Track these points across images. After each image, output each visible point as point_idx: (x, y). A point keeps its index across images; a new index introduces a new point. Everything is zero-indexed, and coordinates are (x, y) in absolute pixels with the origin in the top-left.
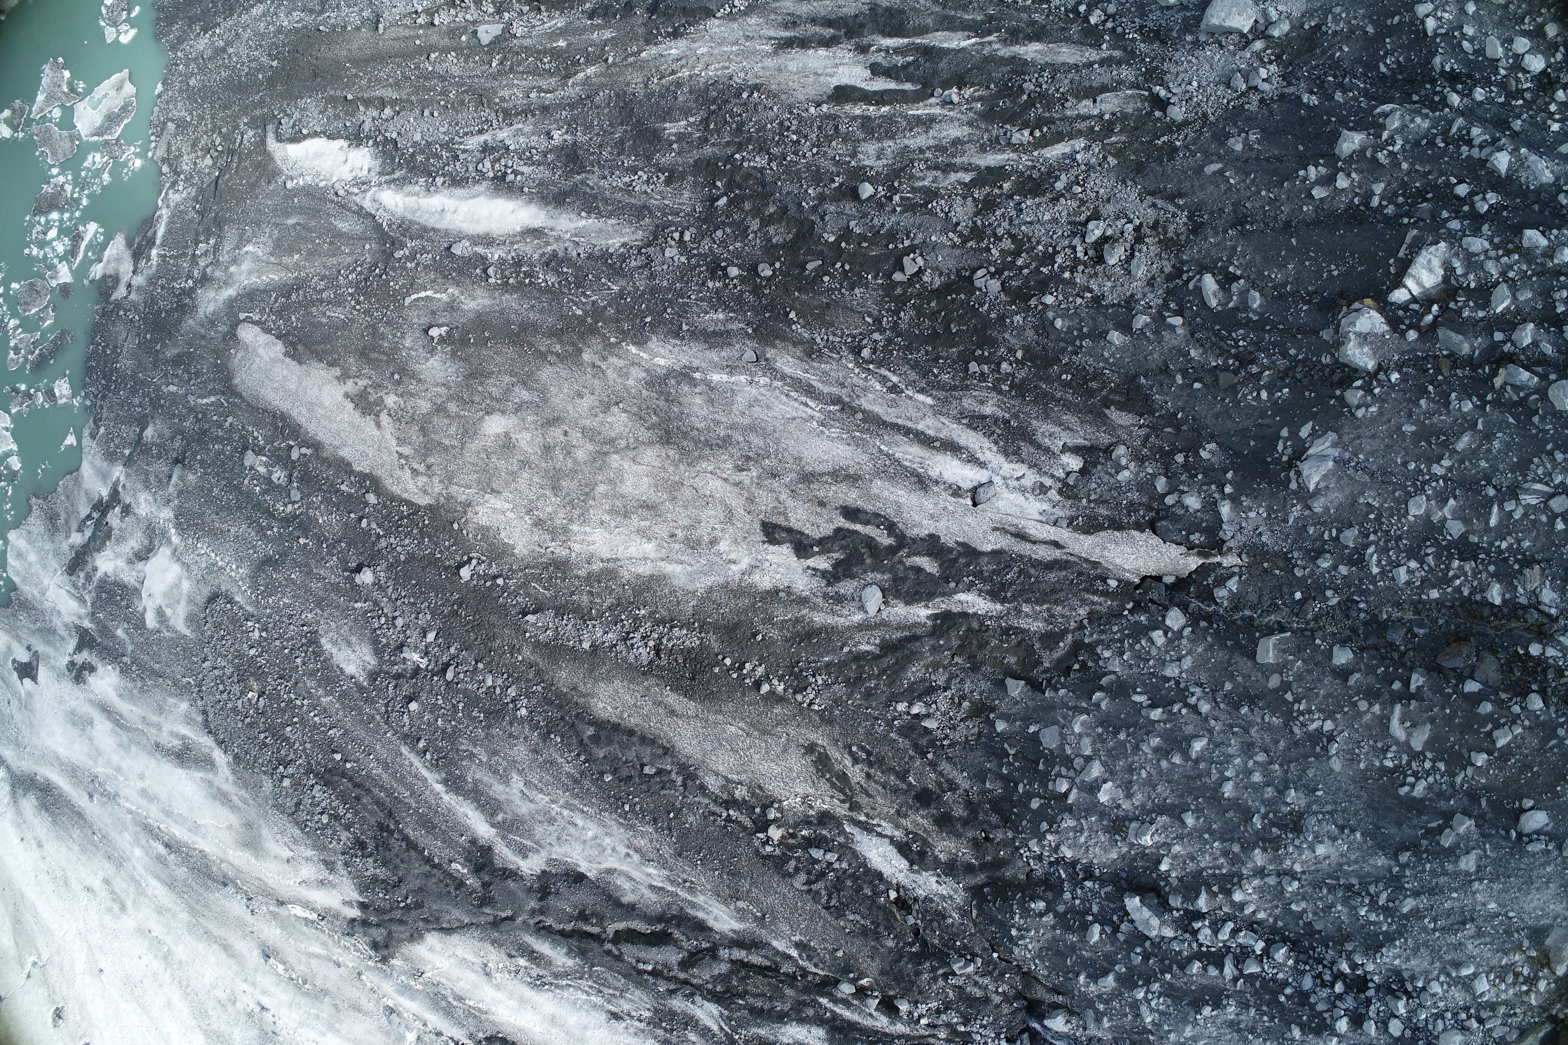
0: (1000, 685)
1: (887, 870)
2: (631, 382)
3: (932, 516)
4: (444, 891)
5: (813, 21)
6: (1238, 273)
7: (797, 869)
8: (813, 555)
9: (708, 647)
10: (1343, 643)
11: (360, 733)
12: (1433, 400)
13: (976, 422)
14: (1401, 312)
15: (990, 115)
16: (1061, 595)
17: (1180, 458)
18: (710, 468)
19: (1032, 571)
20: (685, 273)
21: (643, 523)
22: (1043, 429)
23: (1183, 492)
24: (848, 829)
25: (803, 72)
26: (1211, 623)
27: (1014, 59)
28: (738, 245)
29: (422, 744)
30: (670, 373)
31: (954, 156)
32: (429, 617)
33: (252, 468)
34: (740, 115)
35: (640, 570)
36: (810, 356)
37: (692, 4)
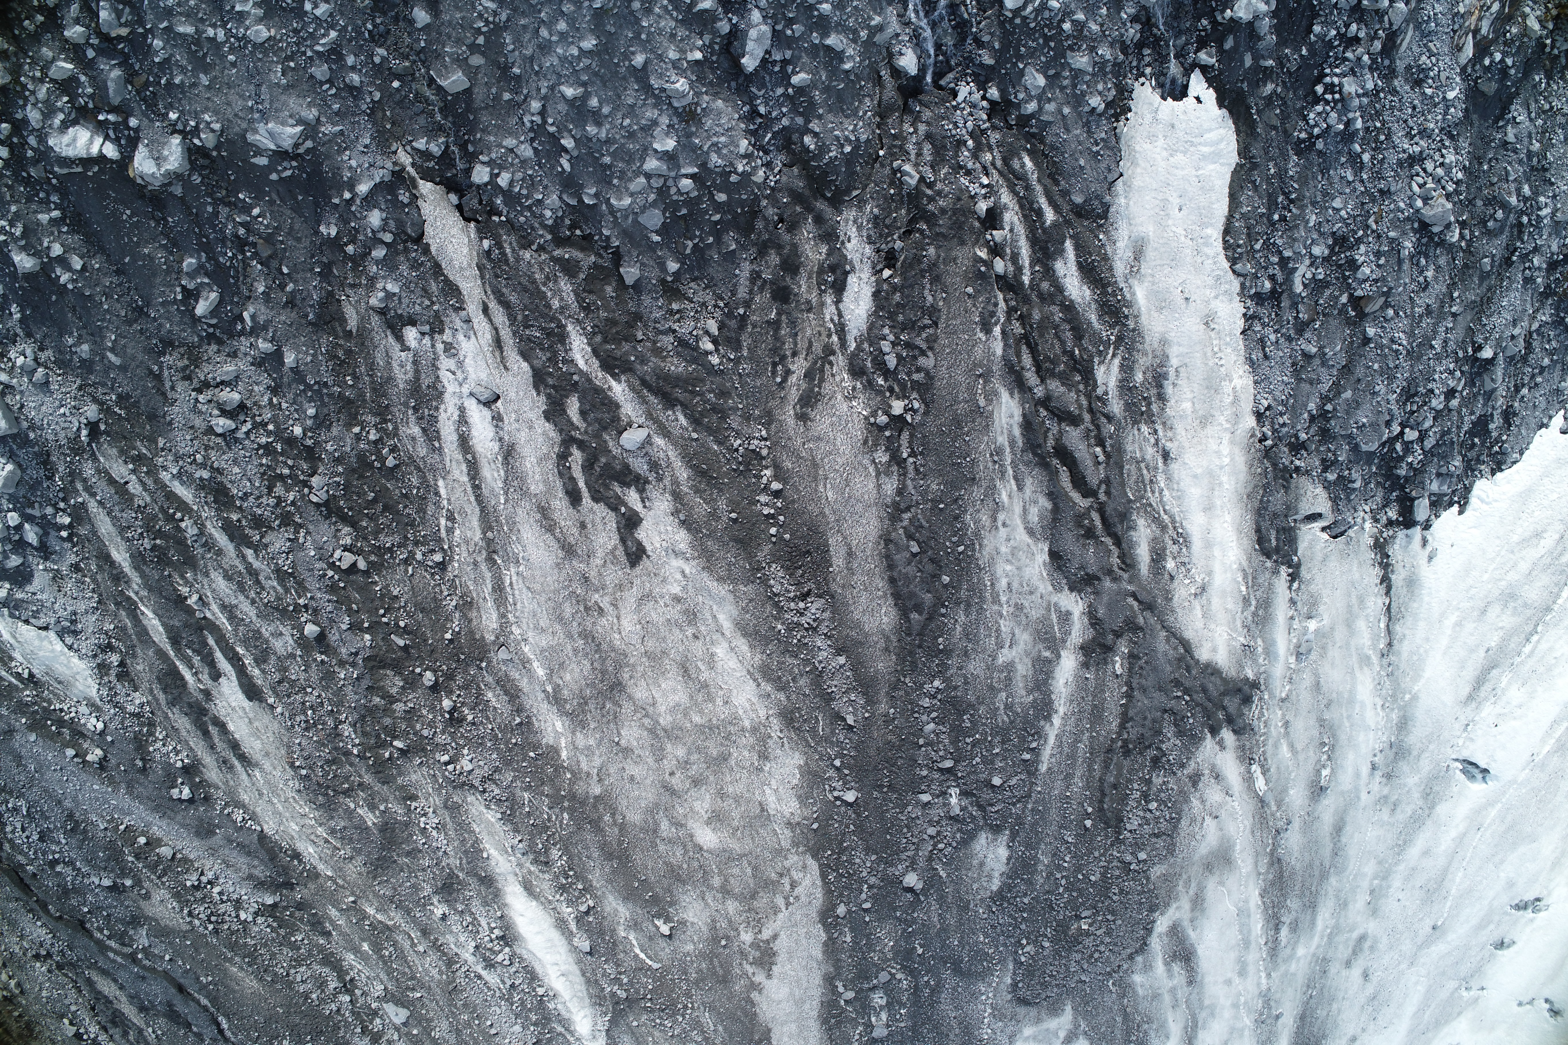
0: (637, 287)
1: (867, 292)
3: (531, 428)
4: (1148, 668)
5: (212, 747)
7: (919, 370)
8: (632, 509)
9: (772, 555)
10: (411, 22)
11: (1054, 815)
12: (171, 74)
13: (432, 434)
14: (123, 142)
15: (190, 562)
16: (524, 281)
17: (350, 249)
18: (617, 636)
19: (520, 317)
20: (476, 745)
21: (703, 668)
22: (402, 376)
23: (373, 231)
24: (854, 345)
25: (256, 734)
26: (467, 142)
27: (136, 567)
28: (424, 712)
29: (1027, 756)
30: (562, 712)
31: (240, 573)
32: (910, 808)
33: (888, 1026)
34: (322, 768)
35: (745, 648)
36: (471, 603)
37: (263, 855)
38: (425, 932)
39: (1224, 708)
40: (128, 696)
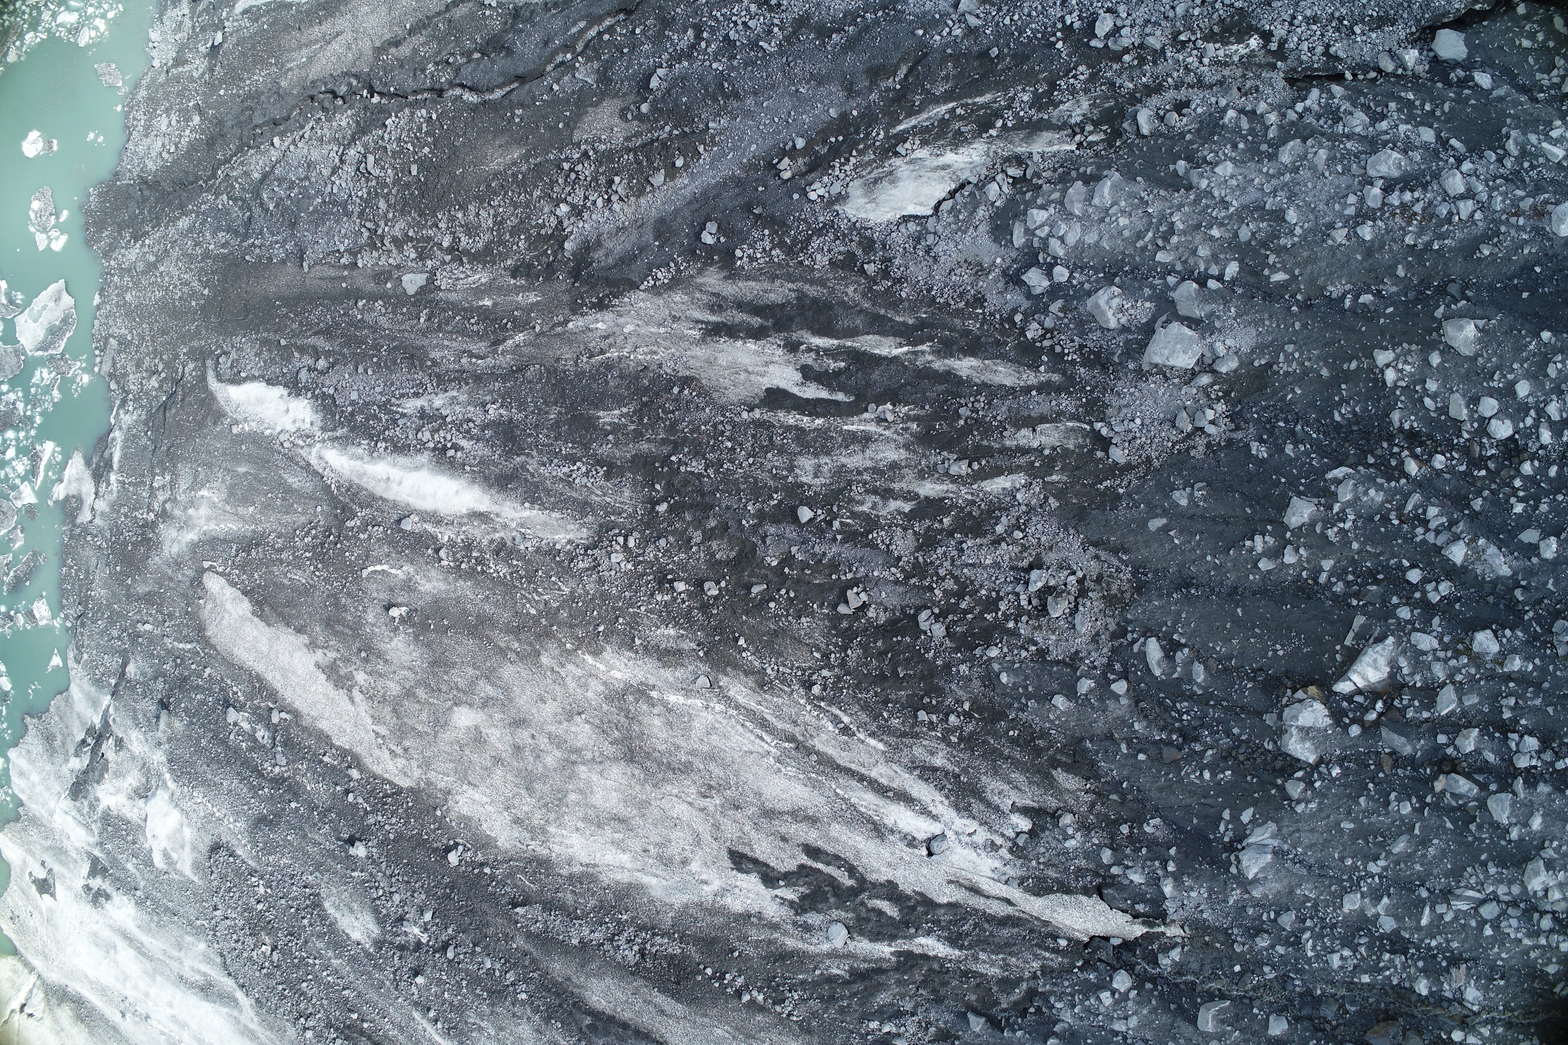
0: (963, 1019)
2: (590, 694)
3: (889, 865)
5: (741, 306)
6: (1183, 641)
8: (779, 887)
9: (689, 956)
10: (1279, 1013)
11: (373, 996)
12: (1371, 798)
13: (927, 772)
14: (1345, 704)
15: (926, 438)
16: (1015, 949)
17: (1125, 829)
18: (675, 791)
19: (986, 926)
20: (633, 581)
21: (616, 836)
22: (992, 785)
23: (1128, 867)
25: (733, 368)
26: (1155, 985)
27: (949, 376)
28: (682, 556)
30: (628, 688)
31: (893, 481)
32: (423, 897)
33: (235, 724)
34: (673, 412)
35: (619, 877)
36: (762, 687)
37: (615, 274)
40: (829, 251)
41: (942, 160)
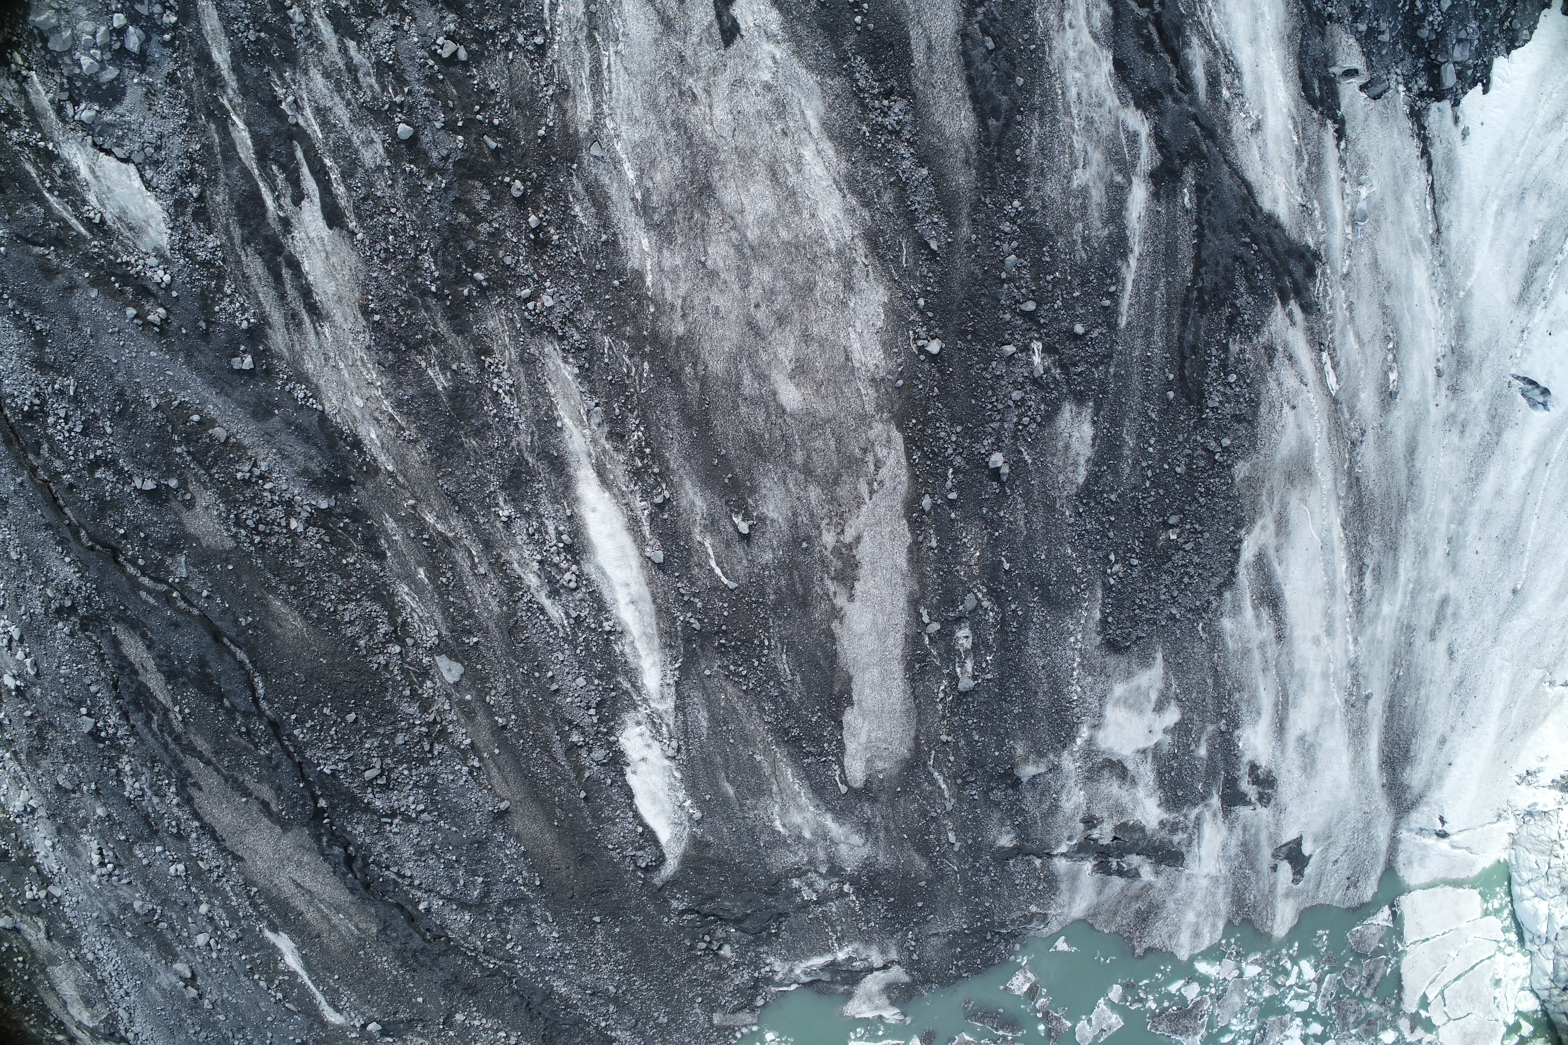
2: (678, 261)
4: (1215, 203)
5: (282, 297)
9: (858, 46)
11: (1136, 382)
15: (291, 59)
18: (709, 128)
20: (558, 273)
21: (791, 170)
25: (331, 273)
27: (236, 69)
28: (509, 235)
29: (1107, 303)
30: (651, 226)
31: (340, 70)
32: (994, 364)
33: (975, 678)
34: (396, 311)
35: (831, 153)
36: (567, 91)
37: (322, 441)
38: (488, 545)
39: (1290, 274)
40: (202, 239)
41: (89, 177)
